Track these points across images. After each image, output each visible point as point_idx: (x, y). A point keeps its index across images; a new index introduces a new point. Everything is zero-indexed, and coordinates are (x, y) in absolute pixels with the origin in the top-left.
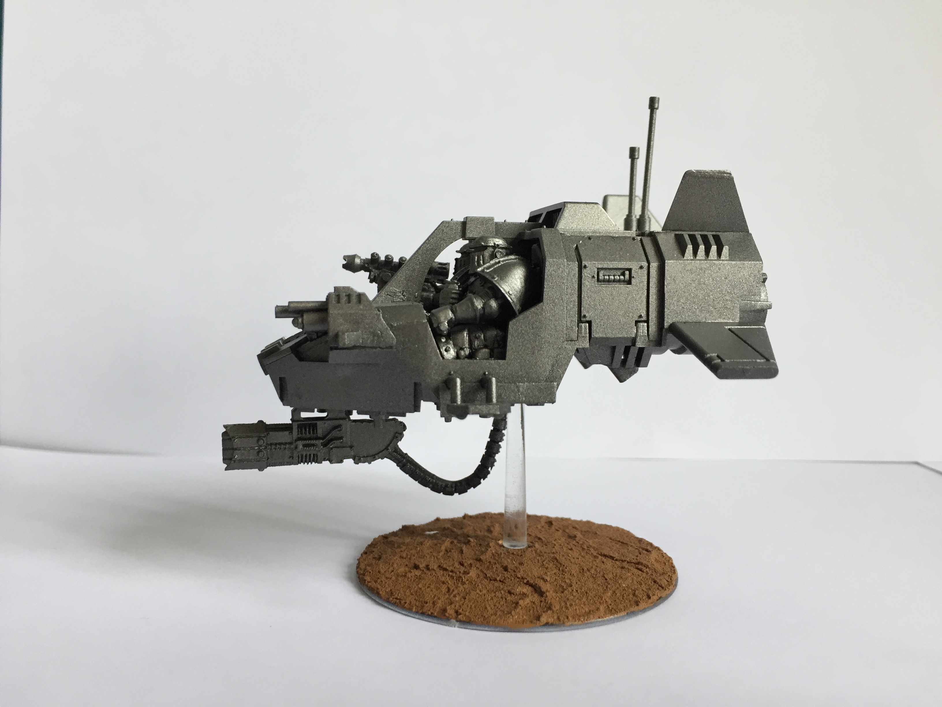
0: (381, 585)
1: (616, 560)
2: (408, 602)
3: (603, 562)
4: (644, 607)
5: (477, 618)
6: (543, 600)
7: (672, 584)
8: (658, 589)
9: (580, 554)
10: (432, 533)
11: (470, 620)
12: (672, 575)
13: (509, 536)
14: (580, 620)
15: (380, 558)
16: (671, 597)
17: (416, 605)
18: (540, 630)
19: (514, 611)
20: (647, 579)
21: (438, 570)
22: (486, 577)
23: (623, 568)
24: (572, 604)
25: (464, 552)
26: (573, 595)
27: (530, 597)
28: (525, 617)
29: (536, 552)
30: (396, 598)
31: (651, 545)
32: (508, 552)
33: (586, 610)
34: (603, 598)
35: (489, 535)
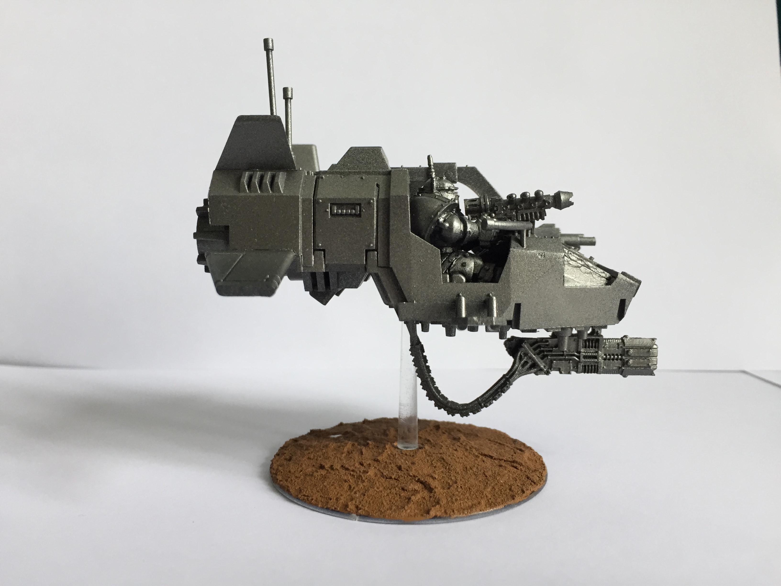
0: (291, 484)
1: (495, 459)
2: (314, 498)
3: (484, 461)
4: (519, 500)
5: (375, 512)
6: (432, 496)
7: (543, 479)
8: (531, 484)
9: (464, 454)
10: (336, 436)
11: (369, 514)
12: (542, 471)
13: (403, 438)
14: (464, 513)
15: (290, 460)
16: (542, 490)
17: (321, 501)
18: (430, 522)
19: (407, 505)
20: (521, 475)
21: (341, 470)
22: (383, 476)
23: (501, 466)
24: (457, 499)
25: (364, 453)
26: (458, 491)
27: (421, 494)
28: (416, 511)
29: (426, 452)
30: (304, 495)
31: (524, 445)
32: (402, 453)
33: (469, 504)
34: (484, 493)
35: (386, 438)
